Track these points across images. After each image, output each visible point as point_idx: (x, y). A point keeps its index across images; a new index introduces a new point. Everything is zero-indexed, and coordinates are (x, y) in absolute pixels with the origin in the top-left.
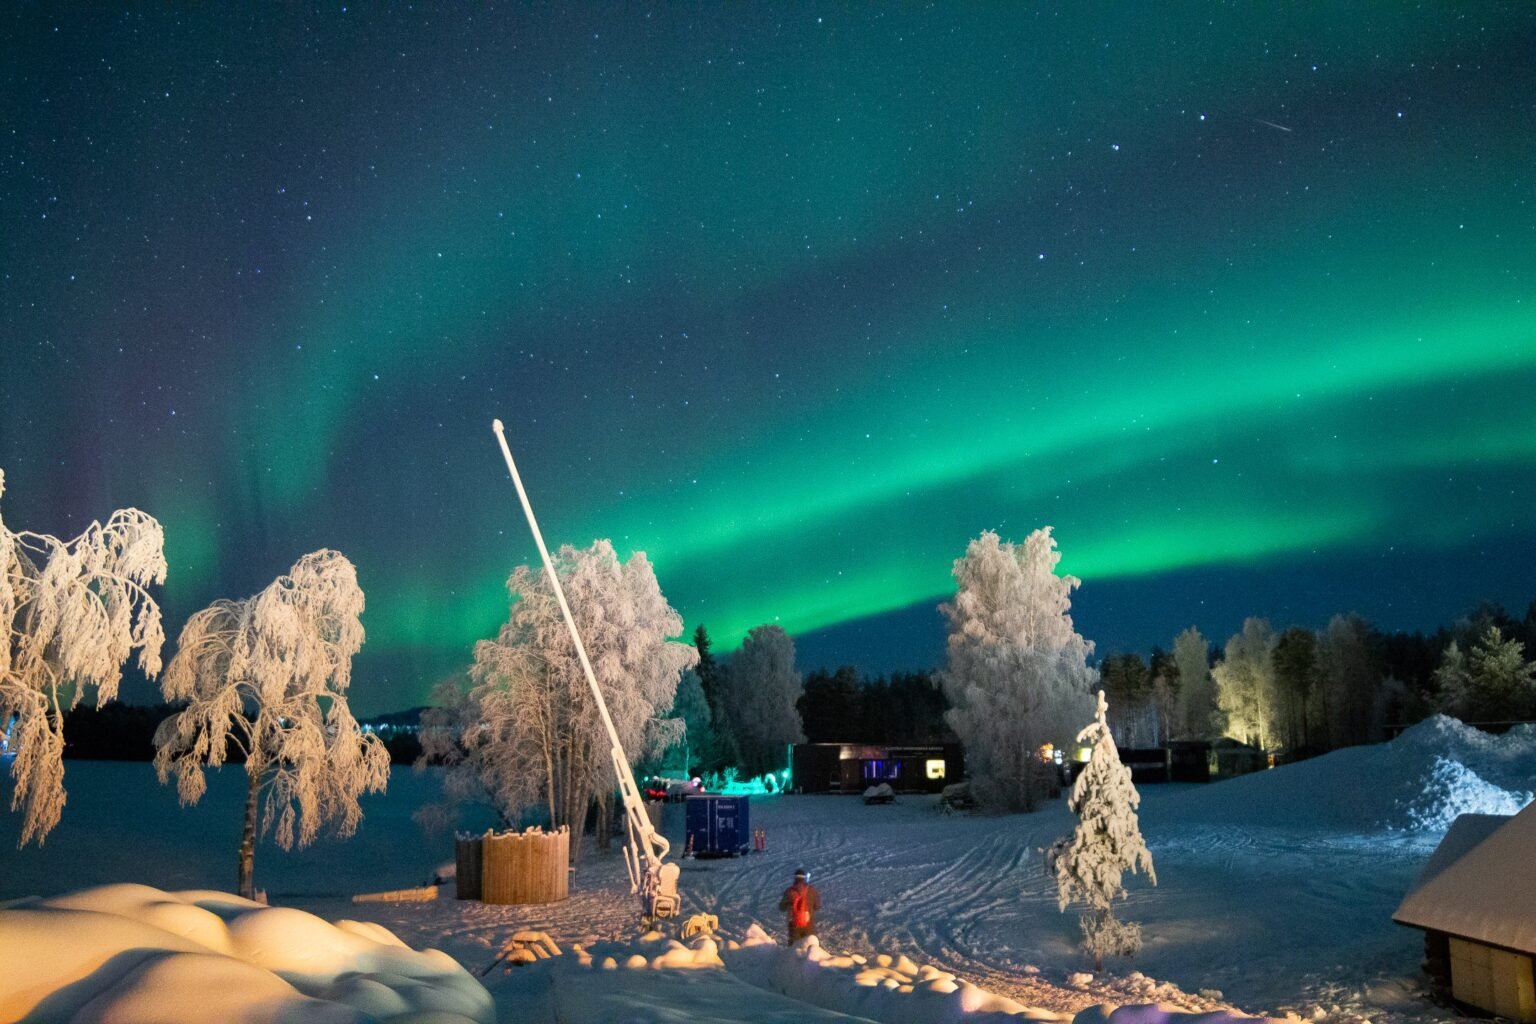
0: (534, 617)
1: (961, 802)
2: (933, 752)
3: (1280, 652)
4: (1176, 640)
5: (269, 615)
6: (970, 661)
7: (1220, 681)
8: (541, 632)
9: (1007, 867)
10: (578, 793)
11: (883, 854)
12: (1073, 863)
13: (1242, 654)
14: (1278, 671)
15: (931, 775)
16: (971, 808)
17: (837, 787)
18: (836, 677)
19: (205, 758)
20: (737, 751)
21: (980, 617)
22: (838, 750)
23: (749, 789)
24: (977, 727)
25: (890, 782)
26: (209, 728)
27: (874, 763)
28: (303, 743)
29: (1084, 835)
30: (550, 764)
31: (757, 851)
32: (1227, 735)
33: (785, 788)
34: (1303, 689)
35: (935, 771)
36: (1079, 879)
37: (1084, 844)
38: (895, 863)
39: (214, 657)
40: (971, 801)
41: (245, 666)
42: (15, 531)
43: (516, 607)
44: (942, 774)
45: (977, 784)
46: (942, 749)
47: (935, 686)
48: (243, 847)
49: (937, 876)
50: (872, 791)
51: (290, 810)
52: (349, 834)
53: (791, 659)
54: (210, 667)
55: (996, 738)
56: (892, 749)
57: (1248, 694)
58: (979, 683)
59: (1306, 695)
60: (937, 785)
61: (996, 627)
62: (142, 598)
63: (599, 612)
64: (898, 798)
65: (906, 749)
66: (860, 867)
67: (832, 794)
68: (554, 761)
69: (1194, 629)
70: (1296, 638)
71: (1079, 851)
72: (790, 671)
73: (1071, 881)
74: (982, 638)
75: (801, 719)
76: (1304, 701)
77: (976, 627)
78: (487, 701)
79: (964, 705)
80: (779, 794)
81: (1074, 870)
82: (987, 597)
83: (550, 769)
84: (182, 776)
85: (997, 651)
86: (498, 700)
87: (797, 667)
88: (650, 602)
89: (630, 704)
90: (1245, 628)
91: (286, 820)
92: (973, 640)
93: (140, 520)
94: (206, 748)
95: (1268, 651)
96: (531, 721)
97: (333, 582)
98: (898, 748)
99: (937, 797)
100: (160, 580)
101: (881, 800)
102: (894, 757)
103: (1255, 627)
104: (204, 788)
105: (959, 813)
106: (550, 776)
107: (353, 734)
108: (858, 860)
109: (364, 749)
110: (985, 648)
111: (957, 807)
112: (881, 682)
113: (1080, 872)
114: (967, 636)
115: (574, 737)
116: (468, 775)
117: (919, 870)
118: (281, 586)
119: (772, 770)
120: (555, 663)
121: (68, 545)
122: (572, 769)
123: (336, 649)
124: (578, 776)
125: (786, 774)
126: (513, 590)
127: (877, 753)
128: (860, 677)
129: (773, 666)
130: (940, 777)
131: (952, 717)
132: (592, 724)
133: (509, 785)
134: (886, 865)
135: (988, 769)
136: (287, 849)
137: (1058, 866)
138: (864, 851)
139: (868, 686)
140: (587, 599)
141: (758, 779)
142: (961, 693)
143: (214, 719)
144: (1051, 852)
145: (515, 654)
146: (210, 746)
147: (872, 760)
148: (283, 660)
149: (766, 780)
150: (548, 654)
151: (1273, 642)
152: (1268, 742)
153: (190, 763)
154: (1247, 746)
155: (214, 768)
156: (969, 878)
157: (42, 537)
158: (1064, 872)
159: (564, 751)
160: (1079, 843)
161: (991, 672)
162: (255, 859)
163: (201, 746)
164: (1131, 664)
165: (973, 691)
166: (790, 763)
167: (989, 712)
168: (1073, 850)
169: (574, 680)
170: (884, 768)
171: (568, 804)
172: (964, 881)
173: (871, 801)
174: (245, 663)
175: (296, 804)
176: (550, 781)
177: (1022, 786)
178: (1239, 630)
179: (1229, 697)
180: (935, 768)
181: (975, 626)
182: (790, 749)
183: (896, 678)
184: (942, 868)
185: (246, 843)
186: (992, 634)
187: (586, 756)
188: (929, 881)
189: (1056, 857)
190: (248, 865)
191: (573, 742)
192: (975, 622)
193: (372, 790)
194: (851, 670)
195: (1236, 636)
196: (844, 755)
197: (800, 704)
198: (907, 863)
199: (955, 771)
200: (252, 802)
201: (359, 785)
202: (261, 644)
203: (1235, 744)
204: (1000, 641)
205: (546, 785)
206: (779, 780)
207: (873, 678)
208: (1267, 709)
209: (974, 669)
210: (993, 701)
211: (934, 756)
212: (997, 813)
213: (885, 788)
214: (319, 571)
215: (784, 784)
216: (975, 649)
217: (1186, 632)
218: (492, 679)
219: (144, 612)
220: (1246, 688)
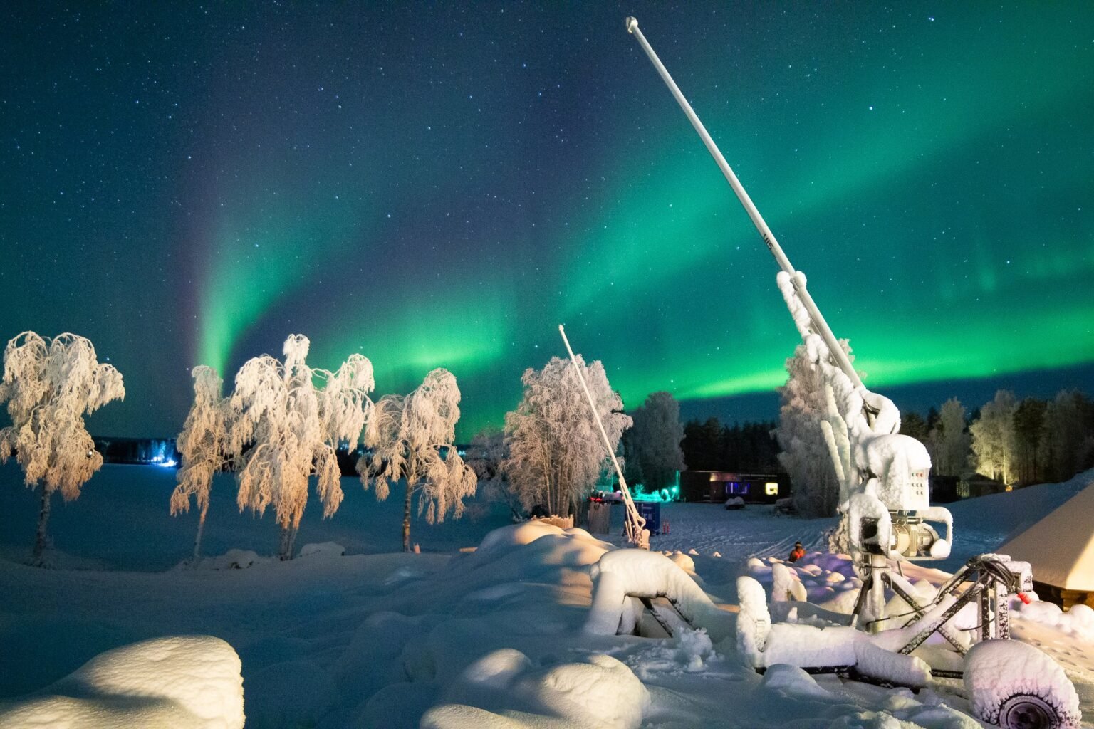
0: (539, 399)
1: (787, 510)
2: (770, 478)
3: (1019, 415)
4: (942, 406)
5: (420, 406)
6: (795, 423)
7: (976, 434)
8: (545, 408)
9: (810, 545)
10: (564, 498)
11: (738, 537)
12: (837, 539)
13: (992, 415)
14: (1017, 429)
15: (769, 492)
16: (793, 513)
17: (709, 499)
18: (706, 425)
19: (390, 477)
20: (641, 474)
21: (802, 395)
22: (709, 476)
23: (651, 498)
24: (798, 464)
25: (742, 496)
26: (391, 462)
27: (732, 484)
28: (438, 470)
29: (844, 526)
30: (548, 482)
31: (664, 534)
32: (979, 471)
33: (675, 498)
34: (1034, 442)
35: (772, 490)
36: (840, 547)
37: (844, 530)
38: (744, 541)
39: (388, 426)
40: (794, 509)
41: (407, 431)
42: (311, 368)
43: (528, 392)
44: (776, 492)
45: (797, 499)
46: (776, 476)
47: (772, 437)
48: (405, 522)
49: (769, 548)
50: (731, 502)
51: (432, 503)
52: (459, 517)
53: (677, 414)
54: (386, 431)
55: (810, 470)
56: (743, 475)
57: (996, 443)
58: (800, 437)
59: (1036, 446)
60: (772, 499)
61: (812, 401)
62: (365, 399)
63: (577, 397)
64: (747, 506)
65: (752, 475)
66: (726, 543)
67: (705, 502)
68: (550, 480)
69: (956, 398)
70: (1031, 406)
71: (840, 534)
72: (676, 422)
73: (836, 548)
74: (803, 409)
75: (683, 454)
76: (1035, 450)
77: (799, 402)
78: (514, 446)
79: (790, 450)
80: (671, 501)
81: (837, 543)
82: (807, 383)
83: (548, 485)
84: (377, 487)
85: (812, 418)
86: (520, 446)
87: (680, 420)
88: (603, 390)
89: (595, 449)
90: (996, 398)
91: (431, 509)
92: (797, 410)
93: (360, 359)
94: (391, 472)
95: (1011, 414)
96: (539, 458)
97: (446, 386)
98: (748, 475)
99: (772, 507)
100: (372, 390)
101: (737, 507)
102: (746, 480)
103: (1004, 396)
104: (388, 492)
105: (786, 516)
106: (548, 488)
107: (461, 466)
108: (724, 540)
109: (464, 473)
110: (804, 415)
111: (783, 513)
112: (736, 429)
113: (840, 544)
114: (793, 407)
115: (562, 466)
116: (495, 486)
117: (759, 545)
118: (423, 390)
119: (665, 486)
120: (553, 425)
121: (335, 374)
122: (561, 484)
123: (447, 421)
124: (564, 489)
125: (675, 490)
126: (525, 383)
127: (734, 478)
128: (722, 424)
129: (665, 418)
130: (775, 494)
131: (782, 457)
132: (573, 460)
133: (526, 492)
134: (740, 542)
135: (804, 490)
136: (431, 523)
137: (830, 540)
138: (728, 535)
139: (727, 431)
140: (569, 391)
141: (657, 492)
142: (787, 442)
143: (394, 458)
144: (827, 534)
145: (528, 420)
146: (392, 471)
147: (731, 482)
148: (425, 428)
149: (662, 493)
150: (550, 421)
151: (1016, 407)
152: (1008, 478)
153: (381, 479)
154: (994, 481)
155: (394, 483)
156: (787, 550)
157: (323, 371)
158: (832, 544)
159: (556, 475)
160: (841, 529)
161: (808, 431)
162: (410, 528)
163: (388, 471)
164: (914, 420)
165: (796, 442)
166: (677, 482)
167: (805, 455)
168: (837, 533)
169: (563, 436)
170: (739, 487)
171: (558, 505)
172: (784, 551)
173: (730, 508)
174: (407, 429)
175: (436, 501)
176: (548, 491)
177: (825, 501)
178: (992, 398)
179: (982, 443)
180: (771, 488)
181: (797, 402)
182: (678, 474)
183: (747, 426)
184: (773, 544)
185: (406, 520)
186: (809, 407)
187: (569, 477)
188: (764, 550)
189: (829, 536)
190: (407, 531)
191: (561, 469)
192: (798, 399)
193: (469, 495)
194: (716, 420)
195: (989, 403)
196: (713, 479)
197: (683, 444)
198: (753, 541)
199: (784, 491)
200: (408, 500)
201: (462, 492)
202: (415, 419)
203: (984, 478)
204: (813, 412)
205: (546, 493)
206: (671, 494)
207: (731, 426)
208: (1010, 455)
209: (796, 429)
210: (808, 449)
211: (771, 481)
212: (809, 517)
213: (739, 500)
214: (439, 381)
215: (673, 497)
216: (798, 416)
217: (950, 400)
218: (516, 434)
219: (367, 406)
220: (994, 440)
